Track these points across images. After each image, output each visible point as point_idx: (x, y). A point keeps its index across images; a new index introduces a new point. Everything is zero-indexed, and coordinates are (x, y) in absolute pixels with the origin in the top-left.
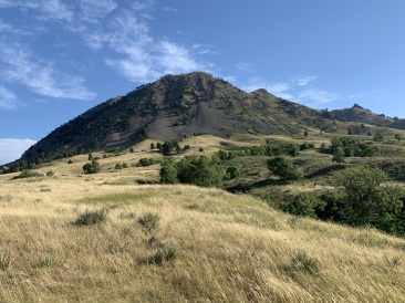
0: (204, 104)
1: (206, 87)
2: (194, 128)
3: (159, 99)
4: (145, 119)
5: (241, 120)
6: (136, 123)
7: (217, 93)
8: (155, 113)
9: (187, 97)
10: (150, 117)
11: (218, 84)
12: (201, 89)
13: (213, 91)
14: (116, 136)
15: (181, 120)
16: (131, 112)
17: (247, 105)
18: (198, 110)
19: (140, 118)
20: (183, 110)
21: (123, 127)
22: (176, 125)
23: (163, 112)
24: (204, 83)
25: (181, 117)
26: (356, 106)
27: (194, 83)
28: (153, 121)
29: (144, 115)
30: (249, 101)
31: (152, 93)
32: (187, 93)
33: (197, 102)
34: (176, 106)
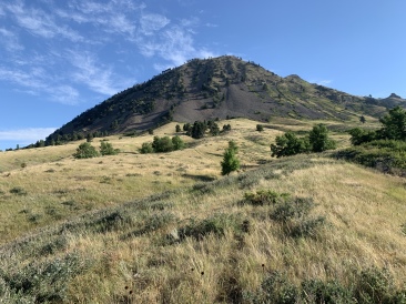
0: (234, 87)
1: (236, 69)
2: (225, 111)
3: (186, 82)
4: (170, 102)
5: (278, 103)
6: (160, 105)
7: (249, 76)
8: (181, 95)
9: (216, 80)
10: (176, 100)
11: (249, 67)
12: (231, 72)
13: (244, 73)
14: (138, 119)
15: (210, 103)
16: (156, 94)
17: (282, 88)
18: (228, 93)
19: (165, 101)
20: (212, 92)
21: (146, 109)
22: (204, 108)
23: (190, 95)
24: (234, 66)
25: (210, 100)
26: (393, 95)
27: (223, 66)
28: (179, 103)
29: (169, 97)
30: (284, 84)
31: (178, 76)
32: (216, 76)
33: (227, 85)
34: (204, 89)
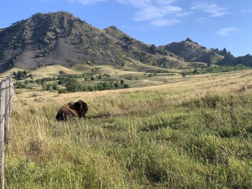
0: (61, 40)
1: (66, 25)
2: (50, 59)
3: (28, 34)
4: (16, 52)
5: (86, 53)
6: (8, 54)
7: (73, 31)
8: (24, 47)
9: (50, 34)
10: (19, 50)
11: (76, 24)
12: (62, 27)
13: (71, 29)
15: (42, 53)
16: (6, 45)
17: (94, 41)
18: (56, 45)
19: (12, 50)
20: (45, 44)
22: (37, 57)
23: (30, 46)
24: (65, 21)
25: (43, 50)
26: (188, 40)
27: (56, 21)
28: (21, 53)
29: (15, 48)
30: (96, 38)
31: (24, 29)
32: (50, 30)
33: (56, 39)
34: (40, 41)
